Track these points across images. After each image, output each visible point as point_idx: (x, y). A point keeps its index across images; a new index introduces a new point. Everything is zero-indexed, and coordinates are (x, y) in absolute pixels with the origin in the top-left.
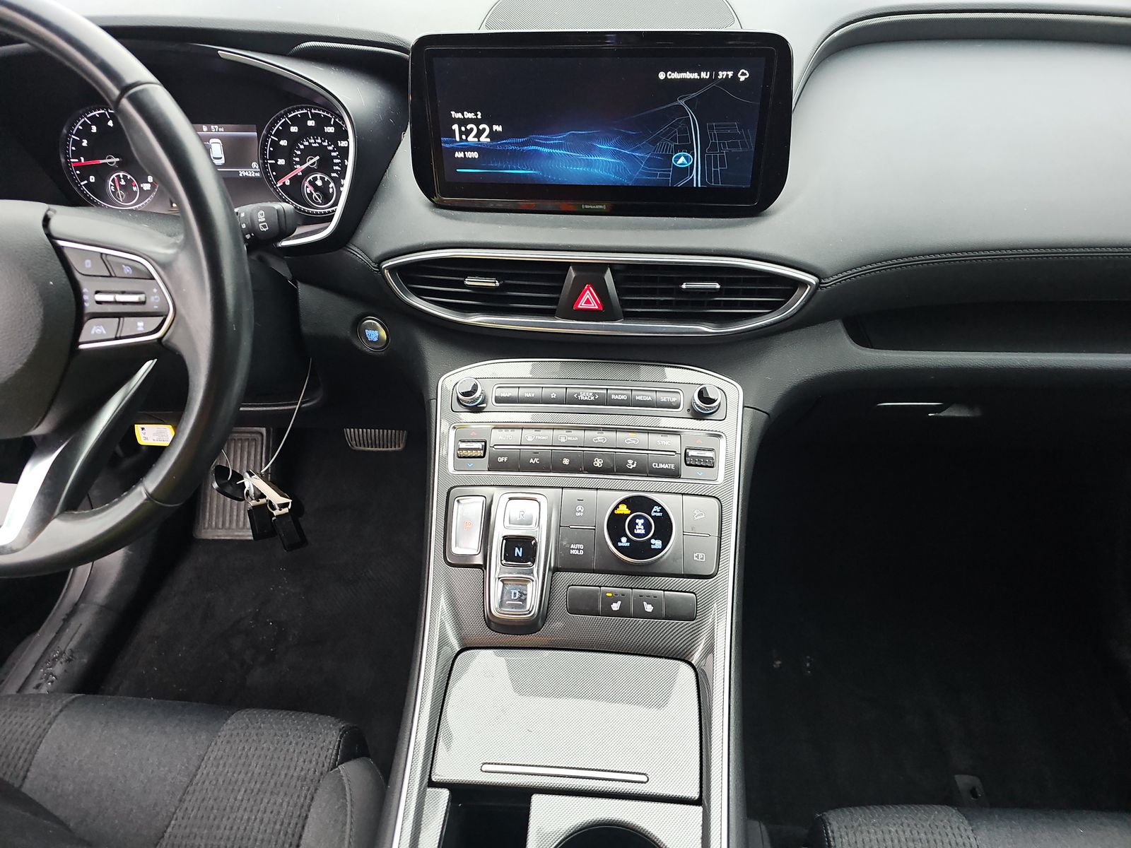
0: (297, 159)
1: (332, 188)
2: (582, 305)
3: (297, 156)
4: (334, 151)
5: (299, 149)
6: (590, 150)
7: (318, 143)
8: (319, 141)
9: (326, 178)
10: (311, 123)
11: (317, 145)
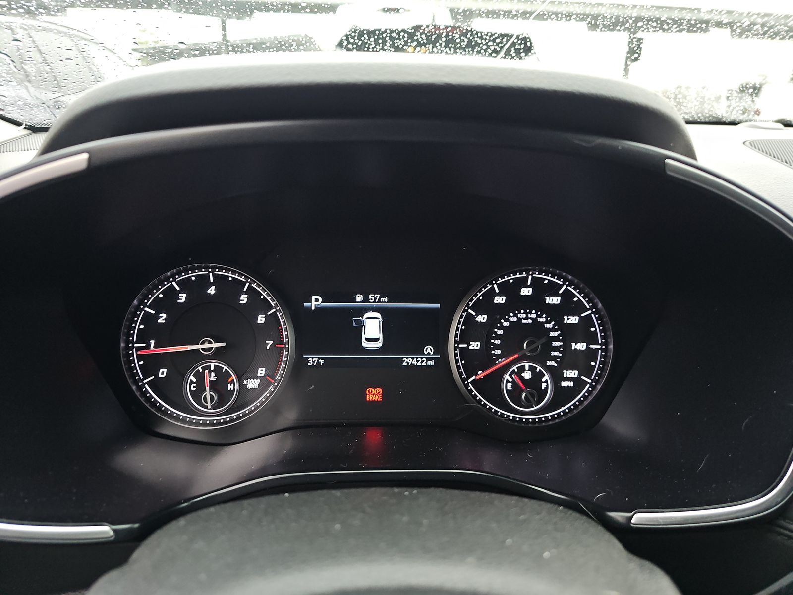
0: (498, 352)
1: (546, 381)
3: (497, 347)
4: (553, 330)
5: (501, 327)
7: (531, 318)
8: (534, 316)
9: (539, 368)
10: (526, 291)
11: (530, 321)
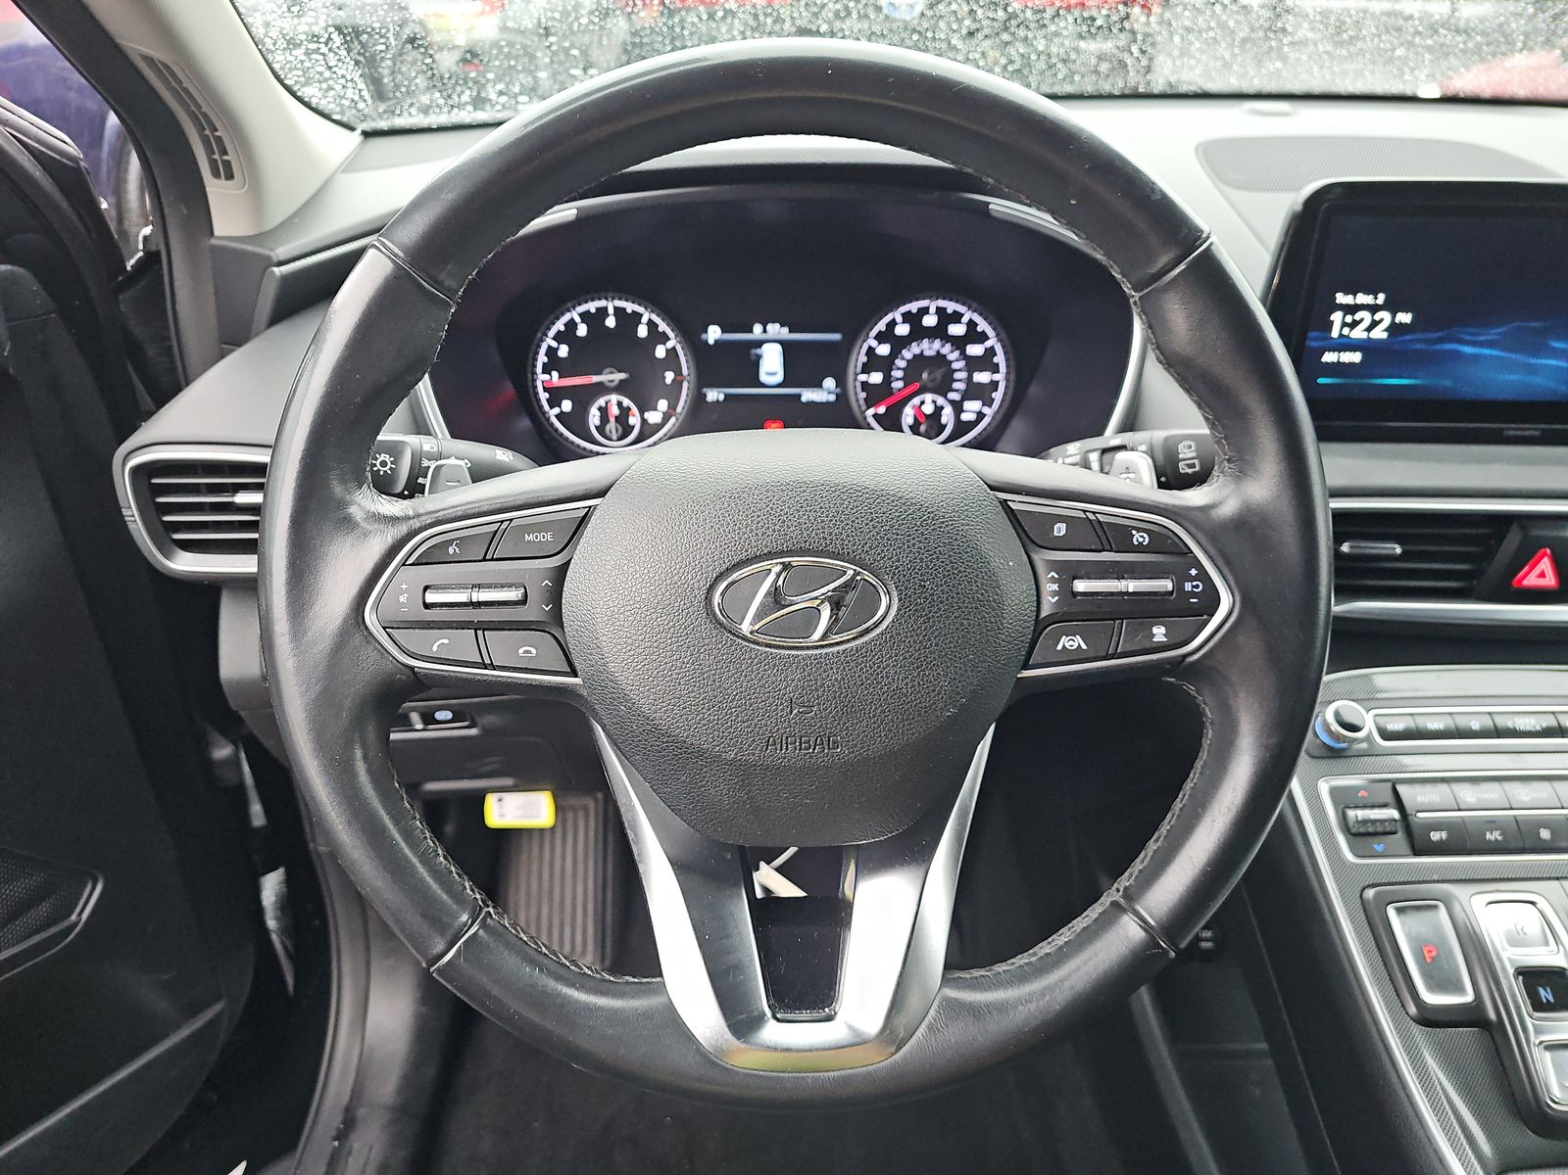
1: (947, 414)
2: (1531, 580)
5: (903, 358)
6: (1539, 350)
10: (929, 321)
